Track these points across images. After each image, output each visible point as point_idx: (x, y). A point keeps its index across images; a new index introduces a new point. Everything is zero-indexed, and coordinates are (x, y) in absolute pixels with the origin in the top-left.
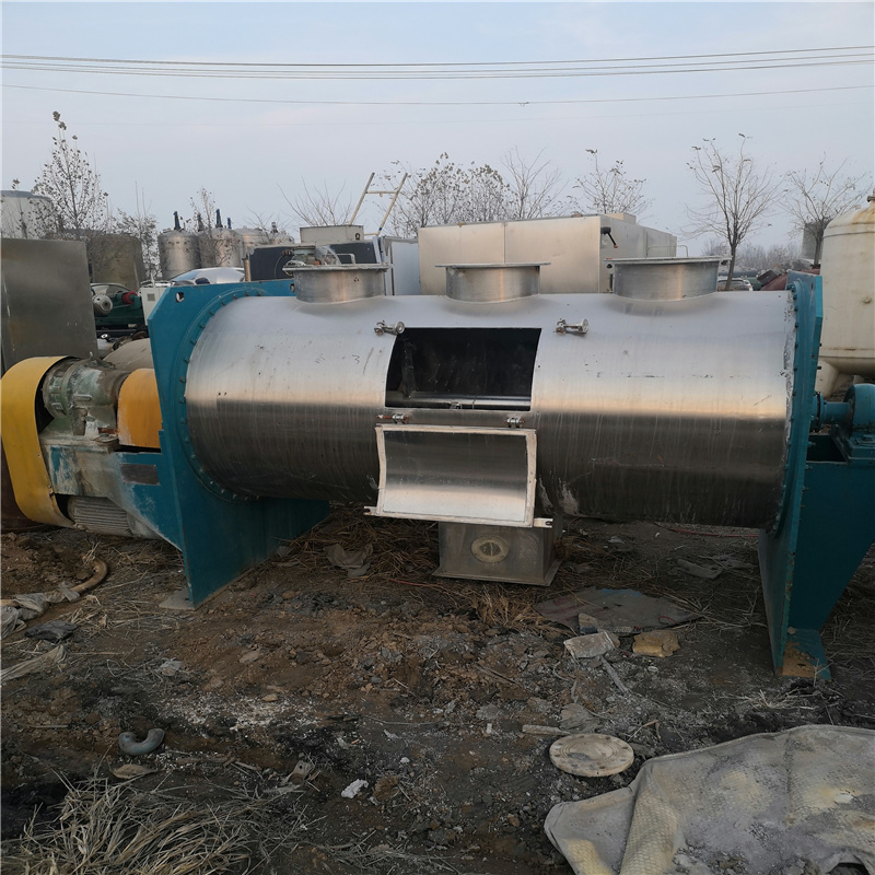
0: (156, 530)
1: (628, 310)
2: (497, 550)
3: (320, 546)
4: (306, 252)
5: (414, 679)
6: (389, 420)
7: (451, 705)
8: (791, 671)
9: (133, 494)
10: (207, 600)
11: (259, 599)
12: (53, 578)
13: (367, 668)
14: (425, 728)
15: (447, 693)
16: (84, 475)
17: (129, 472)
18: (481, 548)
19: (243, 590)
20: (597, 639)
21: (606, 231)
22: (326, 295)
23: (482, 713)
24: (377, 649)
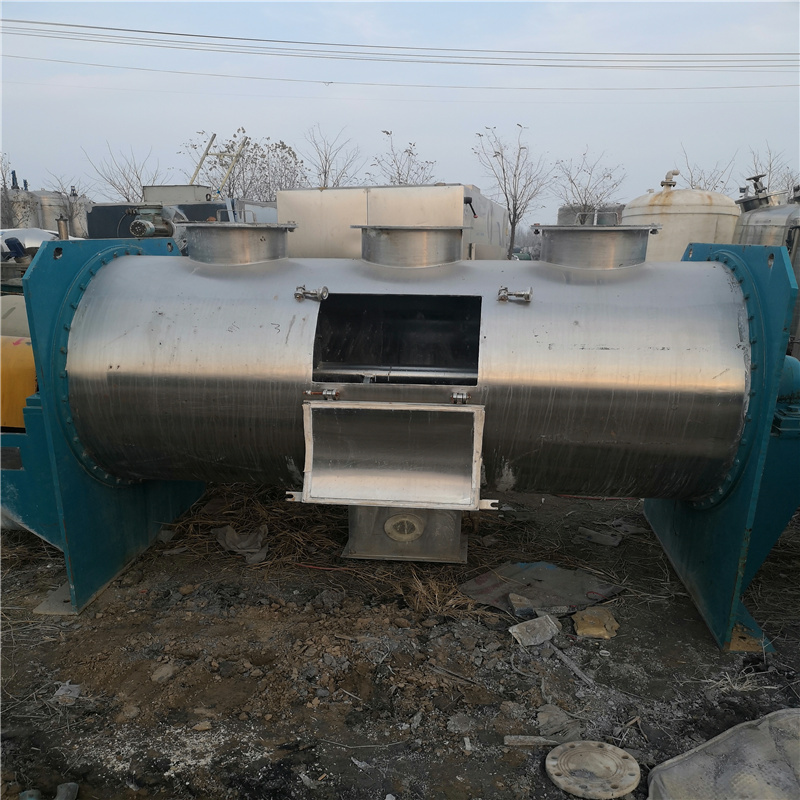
0: (19, 521)
2: (412, 528)
3: (206, 528)
4: (153, 212)
5: (366, 689)
6: (318, 395)
7: (417, 718)
10: (90, 601)
11: (152, 596)
13: (310, 679)
15: (409, 704)
18: (395, 527)
19: (129, 586)
21: (468, 201)
23: (455, 724)
24: (317, 655)
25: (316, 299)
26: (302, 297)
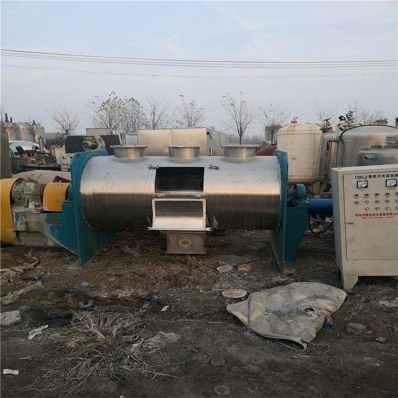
0: (58, 242)
1: (230, 161)
2: (188, 243)
3: (118, 247)
4: (91, 138)
5: (173, 280)
6: (156, 197)
7: (187, 286)
8: (286, 271)
9: (50, 229)
10: (85, 265)
11: (104, 264)
12: (21, 261)
13: (156, 278)
14: (181, 292)
15: (185, 283)
16: (29, 223)
17: (48, 221)
18: (182, 242)
19: (96, 262)
20: (227, 267)
21: (208, 133)
22: (127, 156)
23: (197, 287)
24: (158, 272)
25: (155, 169)
26: (151, 168)
